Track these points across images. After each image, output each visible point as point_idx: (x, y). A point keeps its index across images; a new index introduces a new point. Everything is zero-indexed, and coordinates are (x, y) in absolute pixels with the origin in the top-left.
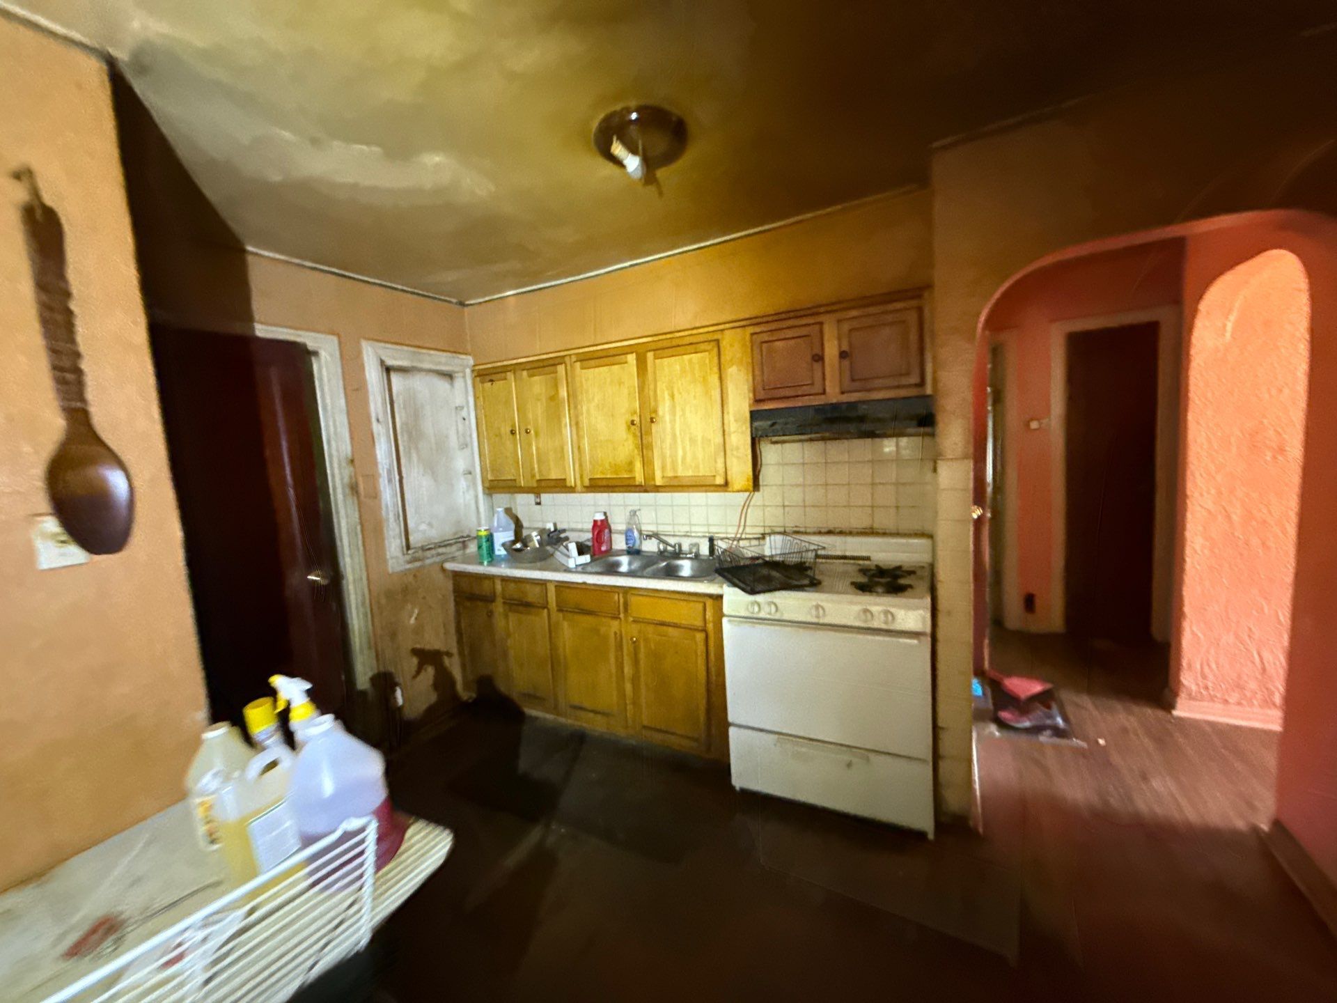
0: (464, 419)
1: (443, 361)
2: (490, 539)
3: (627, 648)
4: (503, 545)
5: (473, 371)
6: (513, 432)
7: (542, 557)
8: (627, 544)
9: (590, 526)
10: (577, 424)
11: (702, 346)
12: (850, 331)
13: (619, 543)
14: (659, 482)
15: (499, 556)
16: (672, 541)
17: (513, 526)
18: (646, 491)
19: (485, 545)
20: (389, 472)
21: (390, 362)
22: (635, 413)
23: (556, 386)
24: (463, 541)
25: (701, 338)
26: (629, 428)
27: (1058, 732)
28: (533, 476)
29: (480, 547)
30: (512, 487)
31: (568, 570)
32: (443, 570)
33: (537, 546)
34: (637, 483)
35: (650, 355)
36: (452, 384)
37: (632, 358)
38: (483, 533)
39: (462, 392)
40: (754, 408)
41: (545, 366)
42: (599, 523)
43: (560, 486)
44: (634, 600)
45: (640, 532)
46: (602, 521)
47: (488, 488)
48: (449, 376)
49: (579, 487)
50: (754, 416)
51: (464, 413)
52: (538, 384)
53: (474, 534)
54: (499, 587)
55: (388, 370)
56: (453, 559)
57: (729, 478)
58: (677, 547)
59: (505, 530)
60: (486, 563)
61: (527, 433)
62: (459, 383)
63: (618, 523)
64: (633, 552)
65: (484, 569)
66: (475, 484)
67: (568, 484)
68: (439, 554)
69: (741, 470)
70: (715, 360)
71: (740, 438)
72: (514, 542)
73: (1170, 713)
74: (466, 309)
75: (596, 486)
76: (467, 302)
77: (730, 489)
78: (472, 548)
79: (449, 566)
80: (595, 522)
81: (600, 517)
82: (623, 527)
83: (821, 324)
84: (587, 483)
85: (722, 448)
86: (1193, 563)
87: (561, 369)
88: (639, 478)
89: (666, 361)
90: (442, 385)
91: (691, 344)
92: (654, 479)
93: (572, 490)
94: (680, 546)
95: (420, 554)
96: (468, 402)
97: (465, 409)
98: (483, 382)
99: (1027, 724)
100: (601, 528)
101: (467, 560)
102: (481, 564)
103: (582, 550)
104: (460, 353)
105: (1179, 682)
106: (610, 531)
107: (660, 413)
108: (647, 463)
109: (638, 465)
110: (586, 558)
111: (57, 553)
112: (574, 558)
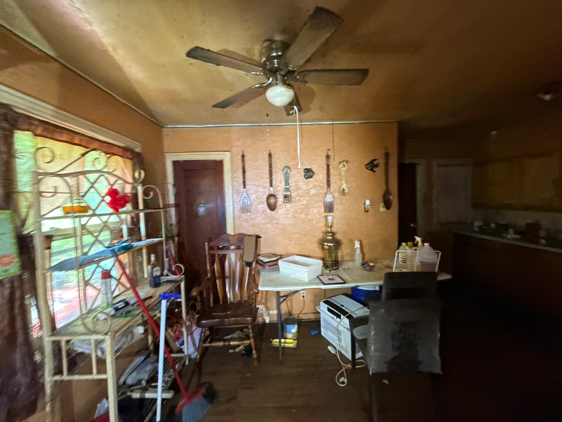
1: (460, 161)
2: (472, 224)
4: (478, 226)
5: (473, 163)
8: (547, 235)
15: (475, 230)
17: (484, 220)
21: (441, 164)
31: (507, 239)
33: (493, 228)
36: (463, 169)
37: (557, 154)
38: (469, 221)
42: (532, 224)
45: (558, 230)
47: (474, 206)
48: (462, 166)
49: (519, 208)
52: (503, 167)
53: (465, 221)
56: (456, 229)
59: (479, 221)
62: (466, 167)
63: (545, 225)
64: (550, 238)
65: (468, 234)
67: (514, 206)
68: (451, 226)
72: (483, 226)
75: (528, 208)
79: (454, 231)
80: (529, 223)
81: (532, 221)
82: (546, 228)
88: (556, 206)
90: (459, 169)
96: (469, 175)
98: (476, 167)
102: (467, 231)
104: (468, 157)
106: (539, 228)
111: (382, 209)
112: (511, 235)
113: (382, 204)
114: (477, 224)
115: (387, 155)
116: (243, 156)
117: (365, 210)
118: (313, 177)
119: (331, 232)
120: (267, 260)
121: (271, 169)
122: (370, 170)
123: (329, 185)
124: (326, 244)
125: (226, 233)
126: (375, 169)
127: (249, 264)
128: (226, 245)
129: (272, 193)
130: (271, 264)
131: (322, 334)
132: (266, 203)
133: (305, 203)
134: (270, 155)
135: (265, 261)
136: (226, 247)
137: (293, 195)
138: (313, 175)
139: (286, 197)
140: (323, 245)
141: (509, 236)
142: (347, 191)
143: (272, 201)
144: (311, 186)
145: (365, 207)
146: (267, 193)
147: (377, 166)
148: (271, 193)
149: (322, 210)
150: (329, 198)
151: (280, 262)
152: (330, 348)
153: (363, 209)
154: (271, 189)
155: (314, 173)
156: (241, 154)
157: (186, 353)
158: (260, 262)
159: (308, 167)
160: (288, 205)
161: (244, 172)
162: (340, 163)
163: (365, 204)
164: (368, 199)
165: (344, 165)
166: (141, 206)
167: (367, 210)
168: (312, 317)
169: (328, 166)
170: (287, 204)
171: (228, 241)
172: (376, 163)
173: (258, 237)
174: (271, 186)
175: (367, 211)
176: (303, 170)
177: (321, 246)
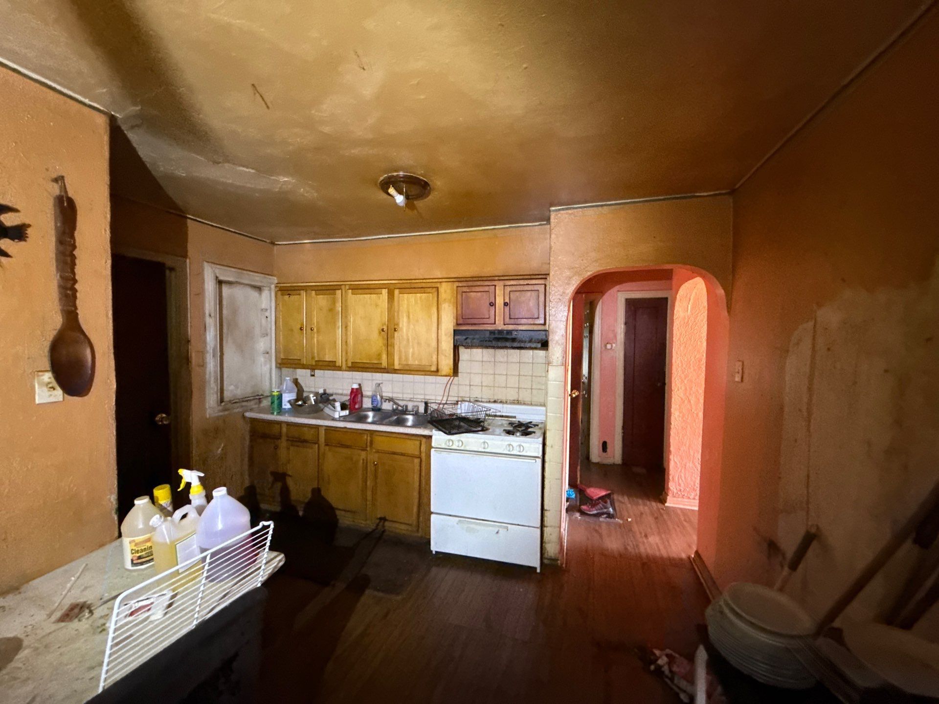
0: (267, 317)
1: (257, 279)
2: (280, 397)
3: (370, 468)
4: (289, 402)
5: (276, 287)
6: (301, 329)
7: (316, 411)
8: (372, 404)
9: (349, 392)
10: (346, 327)
11: (429, 290)
12: (510, 291)
13: (367, 403)
14: (397, 367)
15: (285, 409)
16: (401, 403)
17: (296, 390)
18: (388, 372)
19: (276, 402)
20: (214, 350)
21: (221, 278)
22: (385, 324)
23: (334, 302)
24: (259, 398)
25: (429, 285)
26: (380, 333)
27: (610, 516)
28: (313, 358)
29: (272, 403)
30: (297, 364)
31: (334, 419)
32: (244, 417)
33: (313, 403)
34: (383, 367)
35: (397, 292)
36: (260, 294)
37: (385, 292)
38: (275, 393)
39: (267, 300)
40: (455, 328)
41: (329, 290)
42: (355, 390)
43: (332, 366)
44: (377, 439)
45: (382, 397)
46: (357, 389)
47: (280, 364)
48: (259, 289)
49: (344, 367)
50: (456, 332)
51: (267, 314)
52: (322, 300)
53: (267, 393)
54: (284, 429)
55: (220, 283)
56: (251, 410)
57: (439, 367)
58: (404, 408)
59: (290, 392)
60: (275, 413)
61: (312, 330)
62: (265, 293)
63: (368, 391)
64: (376, 409)
65: (274, 417)
66: (271, 361)
67: (337, 364)
68: (242, 406)
69: (446, 363)
70: (436, 299)
71: (447, 345)
72: (297, 400)
73: (664, 504)
74: (275, 248)
75: (355, 367)
76: (276, 243)
77: (439, 374)
78: (266, 403)
79: (248, 415)
80: (352, 389)
81: (355, 386)
82: (370, 394)
83: (495, 286)
84: (350, 365)
85: (436, 350)
86: (675, 425)
87: (339, 292)
88: (384, 364)
89: (406, 296)
90: (254, 294)
91: (422, 288)
92: (394, 365)
93: (339, 369)
94: (407, 406)
95: (229, 406)
96: (271, 307)
97: (269, 311)
98: (282, 295)
99: (595, 512)
100: (356, 394)
101: (261, 411)
102: (273, 413)
103: (343, 407)
104: (268, 275)
105: (668, 489)
106: (362, 396)
107: (401, 325)
108: (390, 355)
109: (384, 357)
110: (346, 413)
111: (45, 395)
113: (47, 377)
172: (8, 220)
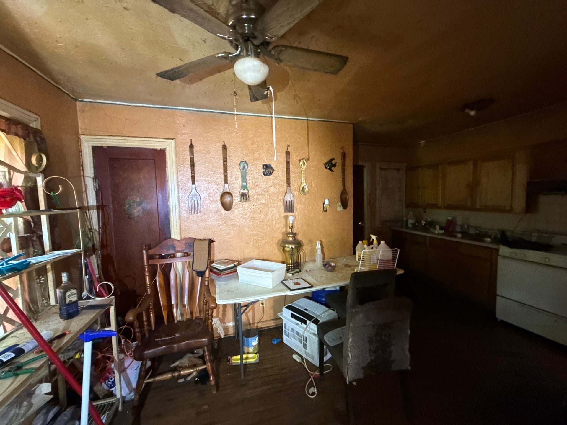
0: (401, 183)
1: (397, 165)
4: (412, 224)
5: (406, 168)
6: (418, 188)
8: (461, 229)
9: (445, 221)
10: (444, 185)
11: (506, 157)
15: (409, 226)
16: (483, 230)
17: (415, 218)
18: (472, 210)
19: (405, 223)
21: (383, 167)
22: (470, 182)
23: (437, 172)
24: (397, 221)
25: (506, 154)
26: (466, 187)
28: (425, 202)
31: (435, 234)
32: (390, 228)
33: (424, 225)
34: (468, 207)
35: (480, 161)
37: (471, 162)
39: (402, 175)
40: (529, 181)
41: (434, 166)
42: (450, 221)
43: (435, 206)
44: (461, 246)
45: (469, 226)
47: (407, 205)
48: (398, 170)
49: (443, 207)
50: (529, 184)
52: (430, 172)
53: (401, 219)
54: (408, 236)
55: (381, 169)
56: (394, 226)
57: (513, 207)
58: (485, 233)
59: (412, 219)
60: (404, 228)
61: (424, 188)
62: (401, 172)
63: (459, 222)
64: (464, 233)
66: (402, 204)
67: (438, 206)
68: (389, 224)
69: (519, 205)
70: (511, 162)
72: (416, 222)
77: (513, 212)
78: (400, 223)
81: (450, 218)
84: (446, 206)
85: (510, 196)
89: (487, 163)
90: (396, 173)
92: (476, 206)
95: (384, 223)
97: (402, 179)
98: (409, 171)
101: (398, 227)
103: (441, 228)
104: (402, 162)
106: (455, 224)
107: (482, 182)
108: (473, 200)
109: (469, 201)
110: (443, 231)
111: (339, 208)
112: (438, 231)
113: (340, 204)
114: (411, 221)
115: (344, 156)
116: (191, 146)
117: (324, 210)
118: (273, 174)
119: (292, 233)
120: (224, 267)
121: (225, 163)
122: (329, 169)
123: (288, 183)
124: (287, 246)
125: (170, 238)
126: (333, 169)
127: (201, 274)
128: (171, 252)
129: (228, 191)
130: (229, 271)
131: (285, 341)
132: (219, 202)
133: (263, 201)
134: (224, 147)
135: (221, 269)
136: (170, 254)
137: (251, 193)
138: (273, 172)
139: (243, 195)
140: (284, 247)
141: (437, 232)
142: (307, 189)
143: (227, 199)
144: (270, 184)
145: (324, 207)
146: (222, 191)
147: (335, 165)
148: (225, 191)
149: (282, 209)
150: (289, 198)
151: (239, 269)
152: (295, 357)
153: (322, 210)
154: (226, 185)
155: (273, 170)
156: (190, 144)
157: (118, 396)
158: (215, 270)
159: (267, 163)
160: (246, 205)
161: (193, 165)
162: (300, 161)
163: (324, 204)
164: (326, 198)
165: (304, 163)
166: (42, 206)
167: (325, 209)
168: (272, 324)
169: (288, 163)
170: (244, 203)
171: (174, 248)
172: (333, 162)
173: (211, 241)
174: (226, 182)
175: (326, 211)
176: (262, 166)
177: (282, 248)
